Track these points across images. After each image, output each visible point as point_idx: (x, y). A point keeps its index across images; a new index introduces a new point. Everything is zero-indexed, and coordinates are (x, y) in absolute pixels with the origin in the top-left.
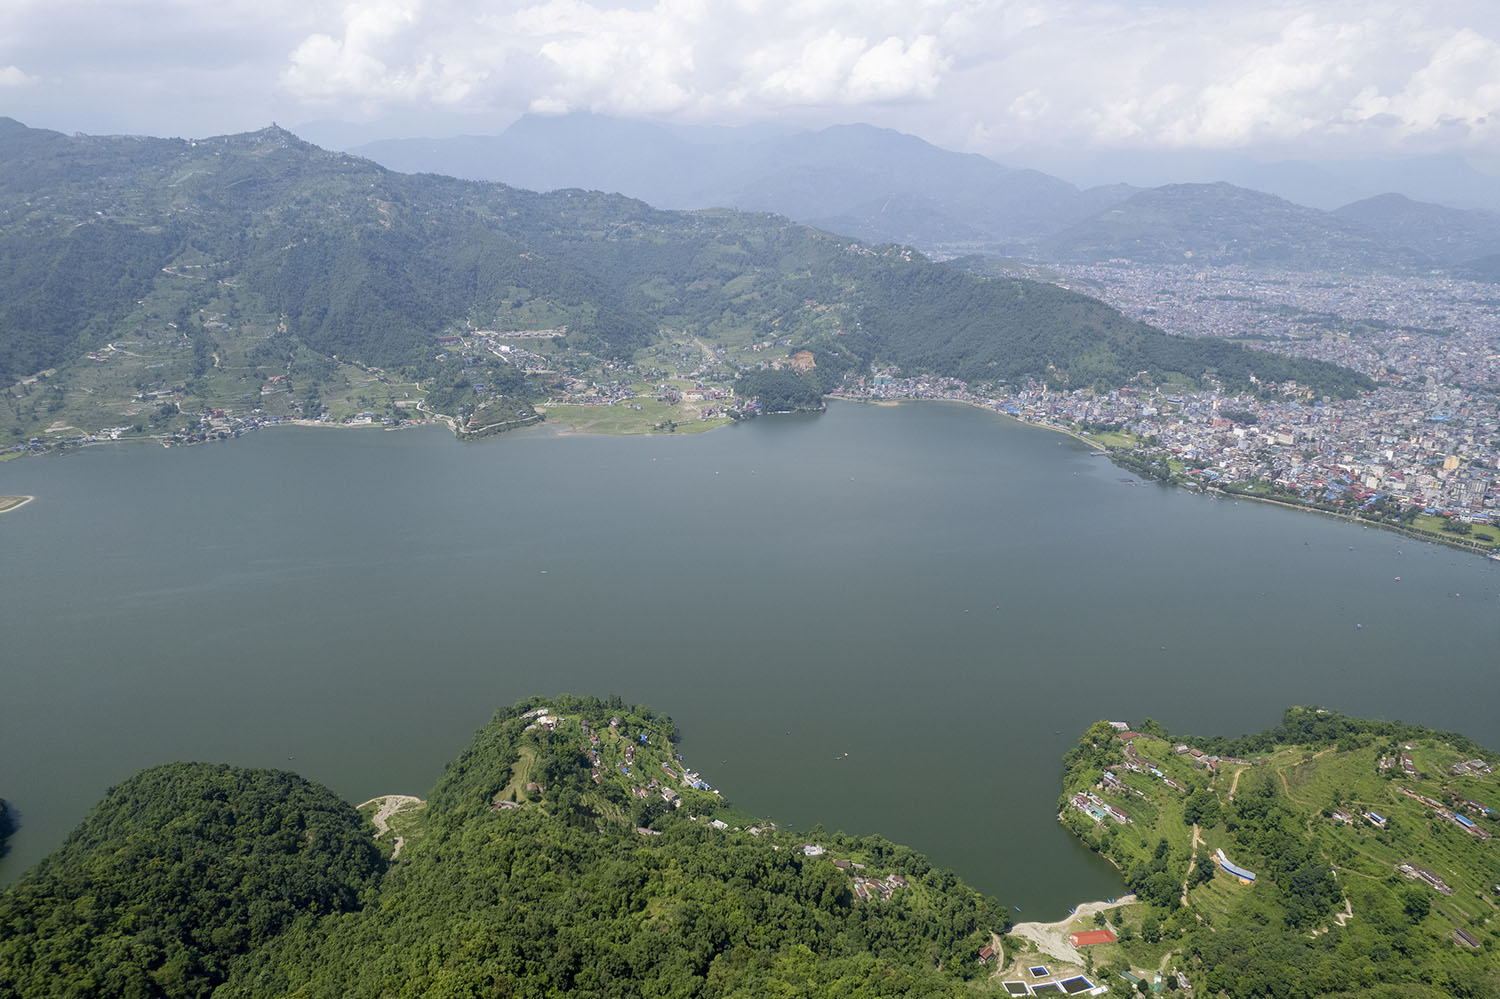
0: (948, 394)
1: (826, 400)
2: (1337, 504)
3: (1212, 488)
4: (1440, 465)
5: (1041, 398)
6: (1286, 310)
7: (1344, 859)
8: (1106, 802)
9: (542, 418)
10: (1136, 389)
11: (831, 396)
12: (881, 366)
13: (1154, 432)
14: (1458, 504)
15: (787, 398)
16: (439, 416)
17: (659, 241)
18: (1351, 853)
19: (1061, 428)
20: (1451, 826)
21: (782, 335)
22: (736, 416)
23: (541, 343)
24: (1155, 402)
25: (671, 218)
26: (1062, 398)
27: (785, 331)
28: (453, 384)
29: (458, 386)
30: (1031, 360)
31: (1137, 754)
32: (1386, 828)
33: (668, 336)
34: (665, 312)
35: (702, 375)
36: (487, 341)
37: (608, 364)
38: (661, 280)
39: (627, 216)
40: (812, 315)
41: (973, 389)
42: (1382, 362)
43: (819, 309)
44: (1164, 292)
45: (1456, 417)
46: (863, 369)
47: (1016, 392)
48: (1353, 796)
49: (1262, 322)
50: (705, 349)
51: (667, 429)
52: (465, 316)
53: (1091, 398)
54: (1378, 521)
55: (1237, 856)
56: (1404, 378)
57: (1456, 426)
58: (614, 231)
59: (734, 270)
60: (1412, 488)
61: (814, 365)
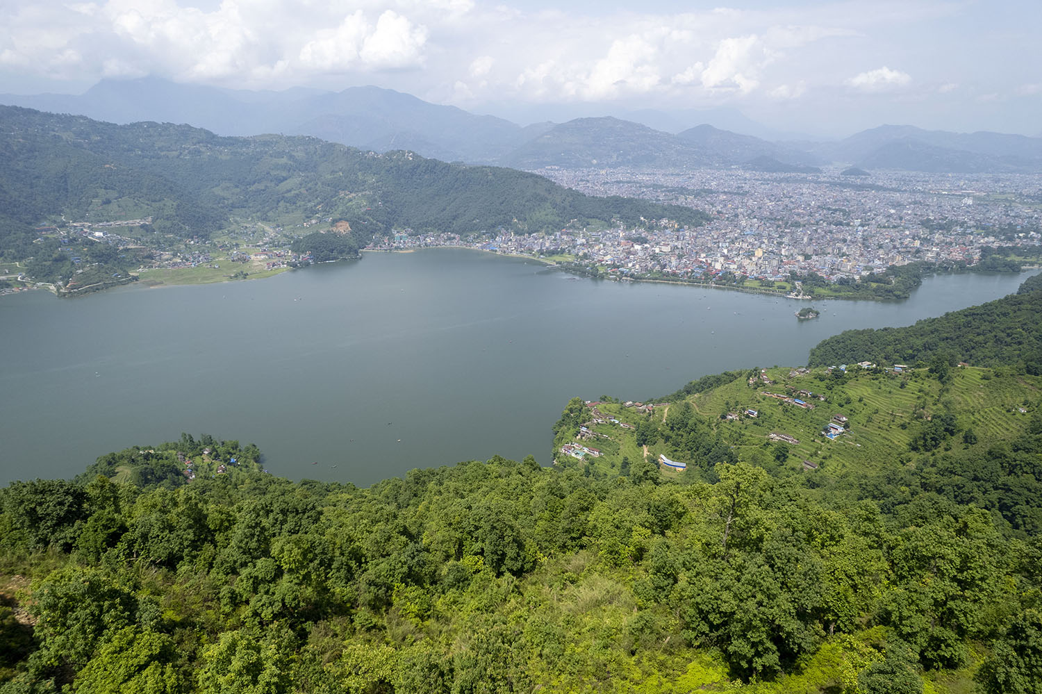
0: (448, 243)
1: (361, 252)
2: (701, 279)
3: (625, 278)
4: (754, 255)
5: (511, 240)
6: (656, 187)
7: (737, 440)
8: (584, 446)
9: (136, 278)
10: (571, 231)
11: (364, 250)
12: (399, 229)
13: (586, 251)
14: (765, 272)
15: (332, 251)
16: (40, 284)
17: (224, 157)
18: (741, 435)
19: (526, 255)
20: (793, 406)
21: (325, 215)
22: (294, 265)
23: (131, 229)
24: (584, 236)
25: (231, 142)
26: (525, 239)
27: (327, 213)
28: (51, 259)
29: (56, 260)
30: (502, 216)
31: (600, 413)
32: (758, 417)
33: (236, 222)
34: (233, 206)
35: (266, 244)
36: (82, 230)
37: (190, 241)
38: (228, 185)
39: (195, 140)
40: (346, 201)
41: (465, 239)
42: (714, 209)
43: (350, 196)
44: (582, 180)
45: (757, 232)
46: (387, 232)
47: (493, 238)
48: (737, 403)
49: (643, 192)
50: (267, 228)
51: (240, 277)
52: (59, 213)
53: (543, 237)
54: (725, 285)
55: (673, 455)
56: (727, 216)
57: (758, 236)
58: (187, 151)
59: (285, 175)
60: (740, 267)
61: (350, 229)
